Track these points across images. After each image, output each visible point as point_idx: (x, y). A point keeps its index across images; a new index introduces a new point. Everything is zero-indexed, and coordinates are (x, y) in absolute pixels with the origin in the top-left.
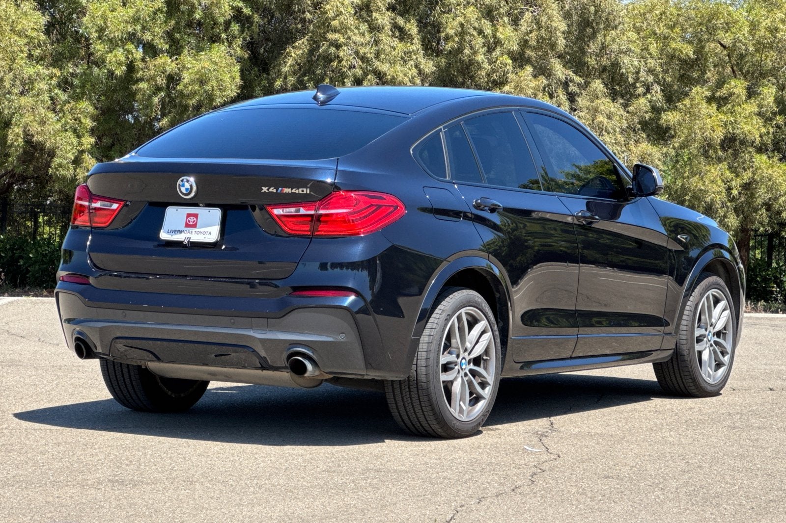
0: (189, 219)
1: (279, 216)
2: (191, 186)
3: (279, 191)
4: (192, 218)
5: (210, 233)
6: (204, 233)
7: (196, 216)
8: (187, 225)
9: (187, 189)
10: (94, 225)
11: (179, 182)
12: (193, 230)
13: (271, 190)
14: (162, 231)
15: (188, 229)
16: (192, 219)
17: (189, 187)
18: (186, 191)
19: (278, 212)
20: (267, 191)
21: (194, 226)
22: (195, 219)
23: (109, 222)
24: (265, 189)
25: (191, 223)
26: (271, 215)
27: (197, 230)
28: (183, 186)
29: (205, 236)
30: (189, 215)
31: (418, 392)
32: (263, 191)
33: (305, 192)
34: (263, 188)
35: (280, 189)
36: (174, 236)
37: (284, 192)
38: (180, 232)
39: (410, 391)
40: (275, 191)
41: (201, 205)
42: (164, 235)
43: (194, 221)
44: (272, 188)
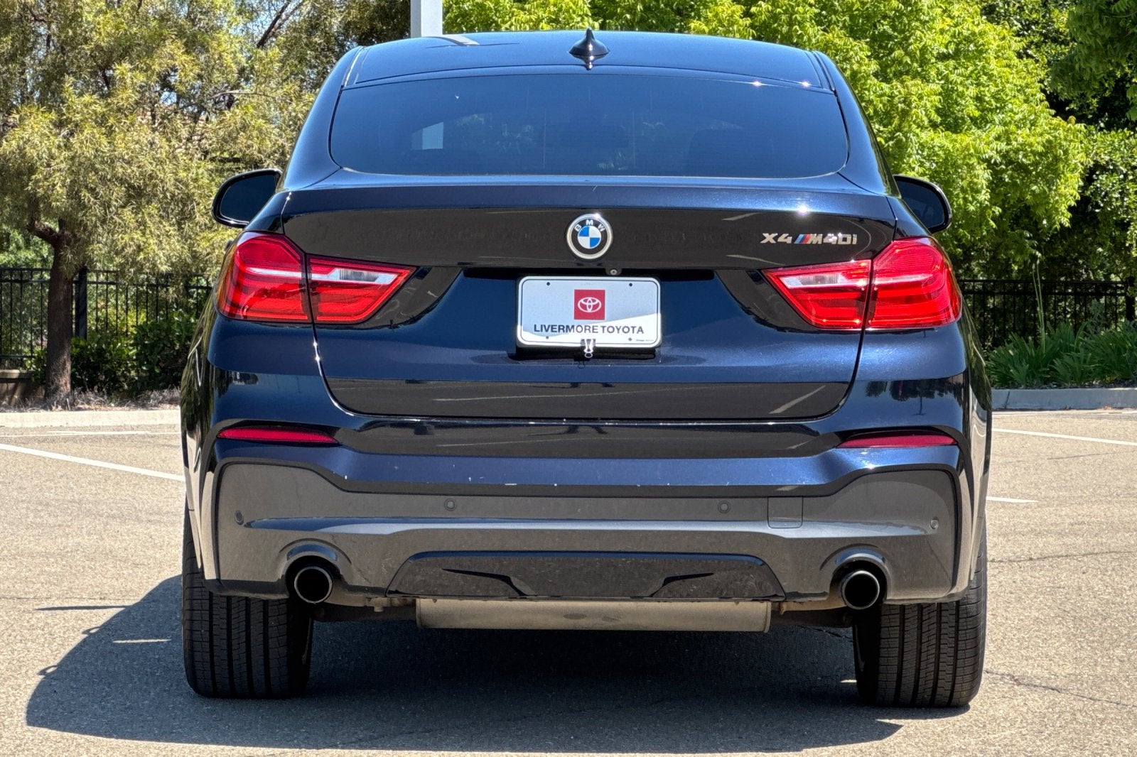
0: (582, 301)
1: (795, 291)
2: (604, 234)
3: (797, 242)
4: (590, 299)
5: (641, 330)
6: (626, 330)
7: (600, 295)
8: (579, 315)
9: (593, 241)
10: (319, 319)
11: (574, 225)
12: (599, 324)
13: (781, 239)
14: (519, 327)
15: (583, 322)
16: (590, 303)
17: (599, 236)
18: (592, 244)
19: (792, 282)
20: (773, 242)
21: (599, 315)
22: (597, 301)
23: (370, 312)
24: (769, 238)
25: (589, 310)
26: (780, 290)
27: (607, 324)
28: (585, 233)
29: (630, 334)
30: (579, 294)
31: (957, 621)
32: (764, 242)
33: (849, 242)
34: (766, 235)
35: (801, 236)
36: (551, 339)
37: (809, 242)
38: (568, 329)
39: (939, 622)
40: (789, 240)
41: (614, 272)
42: (527, 337)
43: (595, 307)
44: (785, 235)
